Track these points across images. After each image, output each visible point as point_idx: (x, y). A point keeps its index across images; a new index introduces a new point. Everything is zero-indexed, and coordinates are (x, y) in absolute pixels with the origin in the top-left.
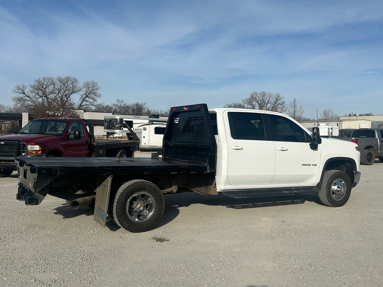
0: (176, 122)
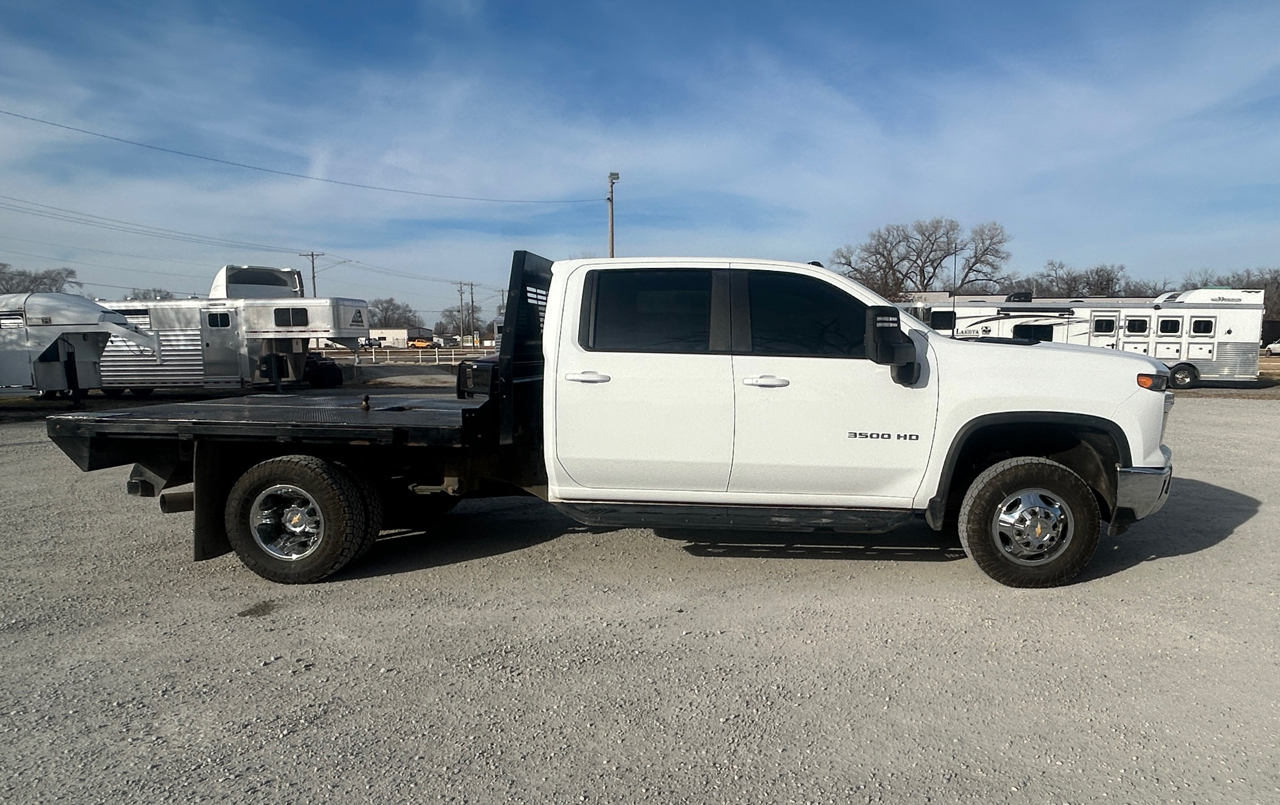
0: (530, 301)
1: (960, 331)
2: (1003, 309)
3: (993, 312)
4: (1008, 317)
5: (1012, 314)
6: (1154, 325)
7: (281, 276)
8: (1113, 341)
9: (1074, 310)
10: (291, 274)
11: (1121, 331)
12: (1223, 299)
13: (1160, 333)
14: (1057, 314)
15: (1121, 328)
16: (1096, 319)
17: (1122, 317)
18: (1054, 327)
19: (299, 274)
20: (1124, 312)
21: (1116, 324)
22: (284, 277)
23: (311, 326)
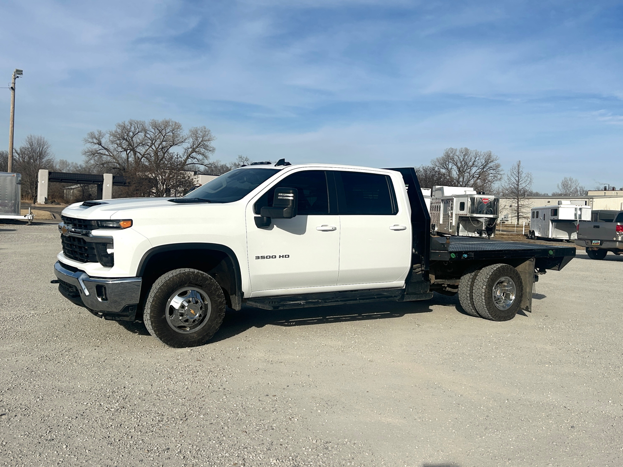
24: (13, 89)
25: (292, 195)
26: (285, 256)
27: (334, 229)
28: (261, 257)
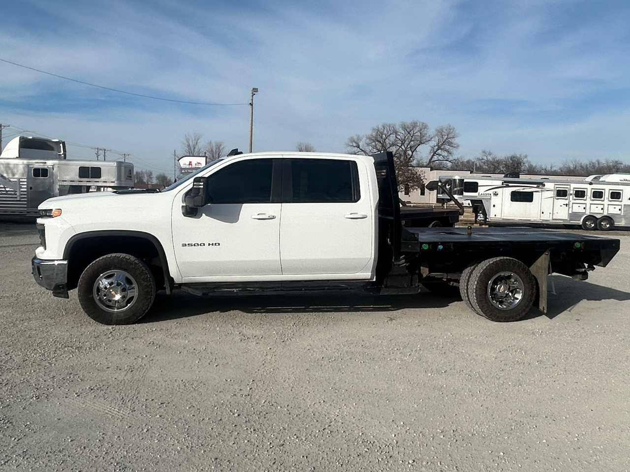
1: (480, 194)
2: (505, 182)
3: (499, 183)
4: (508, 186)
5: (510, 185)
6: (589, 194)
7: (50, 144)
8: (567, 202)
9: (545, 183)
10: (58, 143)
11: (571, 197)
12: (626, 180)
13: (592, 198)
14: (535, 186)
15: (571, 194)
16: (557, 189)
17: (572, 189)
18: (534, 193)
19: (64, 143)
20: (573, 186)
21: (568, 193)
22: (53, 145)
23: (102, 178)
24: (251, 104)
25: (202, 184)
26: (215, 244)
27: (274, 218)
28: (188, 244)
